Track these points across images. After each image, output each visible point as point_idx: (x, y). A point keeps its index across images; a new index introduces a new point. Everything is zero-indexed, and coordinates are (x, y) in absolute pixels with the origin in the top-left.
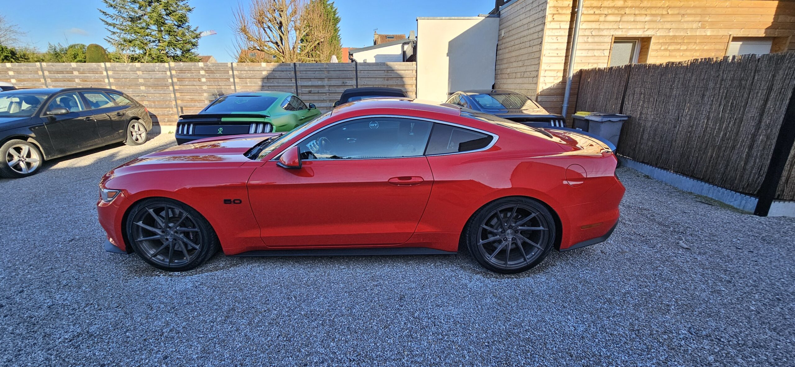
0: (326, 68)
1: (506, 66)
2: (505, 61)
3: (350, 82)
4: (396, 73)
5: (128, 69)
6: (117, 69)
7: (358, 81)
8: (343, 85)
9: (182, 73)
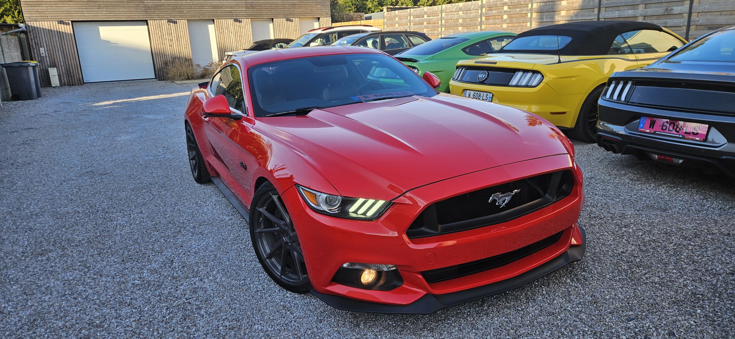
5: (454, 10)
6: (448, 11)
9: (490, 10)
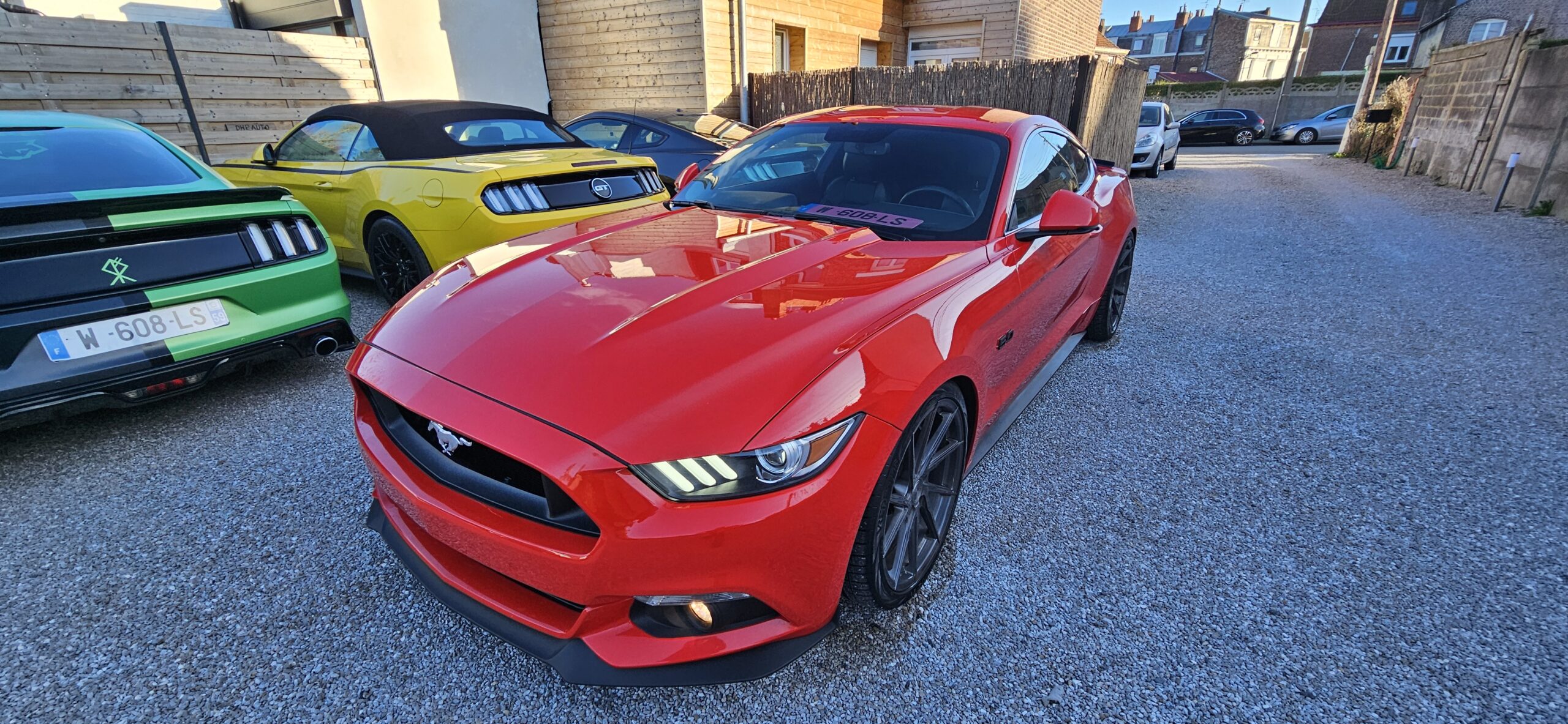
0: (26, 34)
1: (586, 61)
2: (582, 52)
3: (157, 88)
4: (319, 66)
7: (187, 85)
8: (127, 96)
